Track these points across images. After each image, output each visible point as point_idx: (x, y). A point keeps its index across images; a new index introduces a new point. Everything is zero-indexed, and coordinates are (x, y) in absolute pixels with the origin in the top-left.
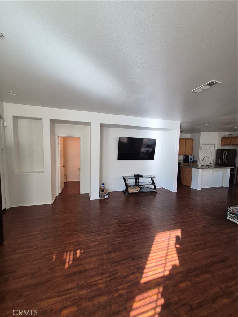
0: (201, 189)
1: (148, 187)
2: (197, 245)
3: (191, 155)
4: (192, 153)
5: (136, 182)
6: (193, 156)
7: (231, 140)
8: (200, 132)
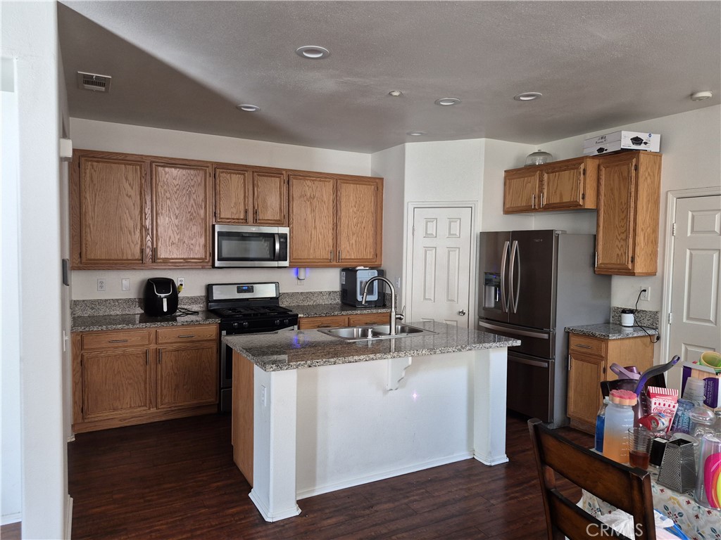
4: (379, 254)
7: (541, 181)
8: (403, 142)
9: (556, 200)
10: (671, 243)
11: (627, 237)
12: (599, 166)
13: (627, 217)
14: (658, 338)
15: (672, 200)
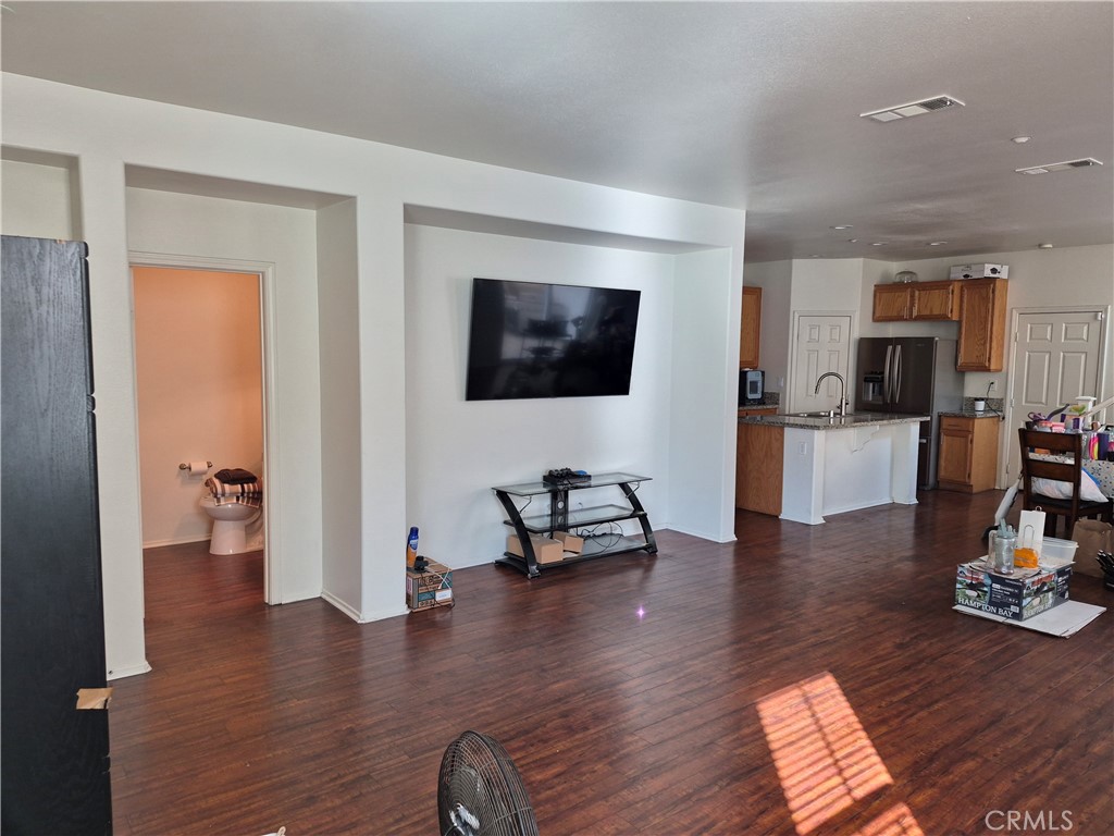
0: (825, 518)
1: (608, 531)
2: (906, 701)
3: (755, 369)
4: (757, 357)
5: (554, 513)
6: (763, 373)
7: (912, 296)
8: (791, 258)
9: (926, 312)
10: (1014, 346)
11: (985, 343)
12: (962, 287)
13: (985, 328)
14: (1004, 418)
15: (1016, 315)
